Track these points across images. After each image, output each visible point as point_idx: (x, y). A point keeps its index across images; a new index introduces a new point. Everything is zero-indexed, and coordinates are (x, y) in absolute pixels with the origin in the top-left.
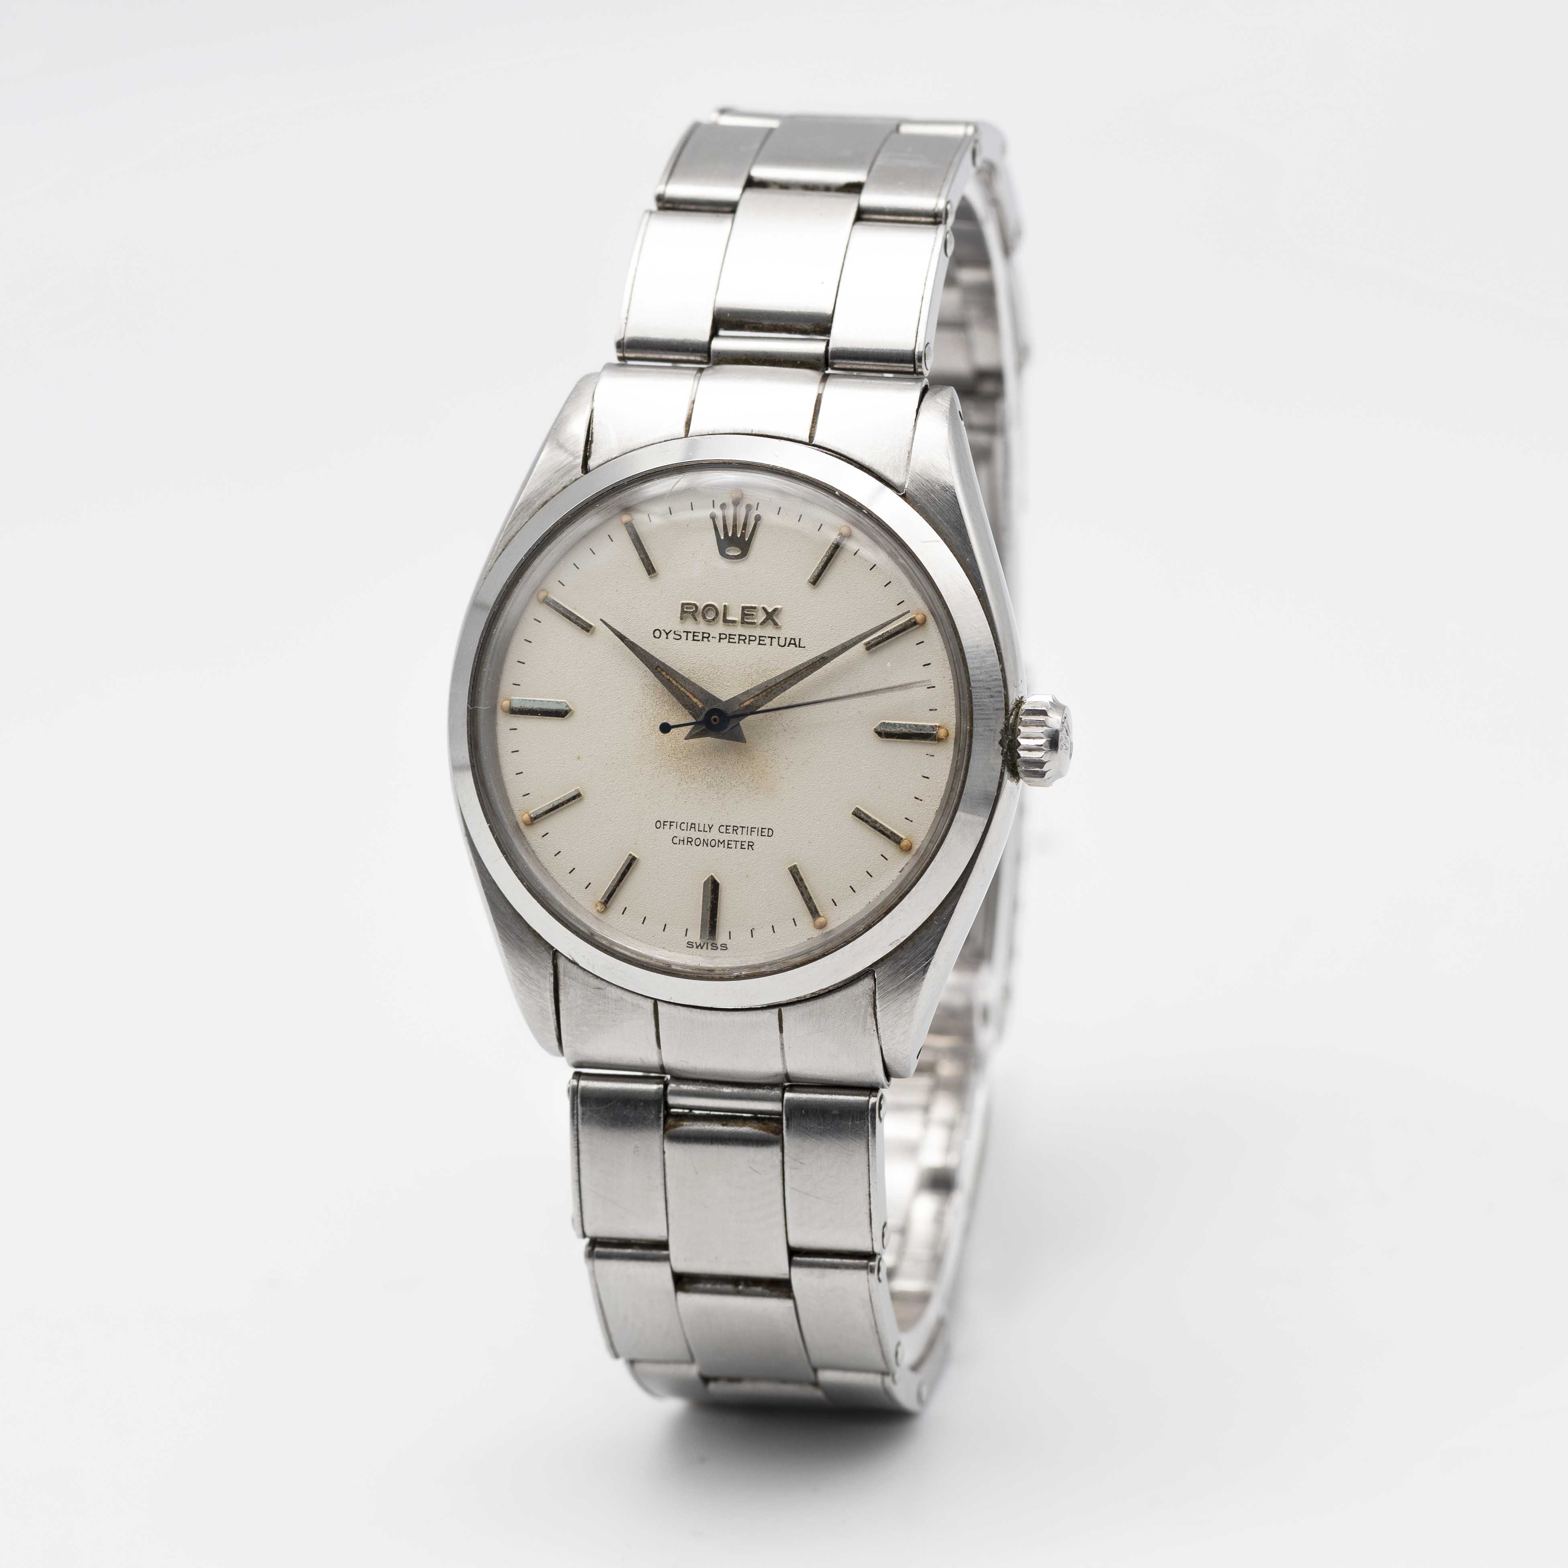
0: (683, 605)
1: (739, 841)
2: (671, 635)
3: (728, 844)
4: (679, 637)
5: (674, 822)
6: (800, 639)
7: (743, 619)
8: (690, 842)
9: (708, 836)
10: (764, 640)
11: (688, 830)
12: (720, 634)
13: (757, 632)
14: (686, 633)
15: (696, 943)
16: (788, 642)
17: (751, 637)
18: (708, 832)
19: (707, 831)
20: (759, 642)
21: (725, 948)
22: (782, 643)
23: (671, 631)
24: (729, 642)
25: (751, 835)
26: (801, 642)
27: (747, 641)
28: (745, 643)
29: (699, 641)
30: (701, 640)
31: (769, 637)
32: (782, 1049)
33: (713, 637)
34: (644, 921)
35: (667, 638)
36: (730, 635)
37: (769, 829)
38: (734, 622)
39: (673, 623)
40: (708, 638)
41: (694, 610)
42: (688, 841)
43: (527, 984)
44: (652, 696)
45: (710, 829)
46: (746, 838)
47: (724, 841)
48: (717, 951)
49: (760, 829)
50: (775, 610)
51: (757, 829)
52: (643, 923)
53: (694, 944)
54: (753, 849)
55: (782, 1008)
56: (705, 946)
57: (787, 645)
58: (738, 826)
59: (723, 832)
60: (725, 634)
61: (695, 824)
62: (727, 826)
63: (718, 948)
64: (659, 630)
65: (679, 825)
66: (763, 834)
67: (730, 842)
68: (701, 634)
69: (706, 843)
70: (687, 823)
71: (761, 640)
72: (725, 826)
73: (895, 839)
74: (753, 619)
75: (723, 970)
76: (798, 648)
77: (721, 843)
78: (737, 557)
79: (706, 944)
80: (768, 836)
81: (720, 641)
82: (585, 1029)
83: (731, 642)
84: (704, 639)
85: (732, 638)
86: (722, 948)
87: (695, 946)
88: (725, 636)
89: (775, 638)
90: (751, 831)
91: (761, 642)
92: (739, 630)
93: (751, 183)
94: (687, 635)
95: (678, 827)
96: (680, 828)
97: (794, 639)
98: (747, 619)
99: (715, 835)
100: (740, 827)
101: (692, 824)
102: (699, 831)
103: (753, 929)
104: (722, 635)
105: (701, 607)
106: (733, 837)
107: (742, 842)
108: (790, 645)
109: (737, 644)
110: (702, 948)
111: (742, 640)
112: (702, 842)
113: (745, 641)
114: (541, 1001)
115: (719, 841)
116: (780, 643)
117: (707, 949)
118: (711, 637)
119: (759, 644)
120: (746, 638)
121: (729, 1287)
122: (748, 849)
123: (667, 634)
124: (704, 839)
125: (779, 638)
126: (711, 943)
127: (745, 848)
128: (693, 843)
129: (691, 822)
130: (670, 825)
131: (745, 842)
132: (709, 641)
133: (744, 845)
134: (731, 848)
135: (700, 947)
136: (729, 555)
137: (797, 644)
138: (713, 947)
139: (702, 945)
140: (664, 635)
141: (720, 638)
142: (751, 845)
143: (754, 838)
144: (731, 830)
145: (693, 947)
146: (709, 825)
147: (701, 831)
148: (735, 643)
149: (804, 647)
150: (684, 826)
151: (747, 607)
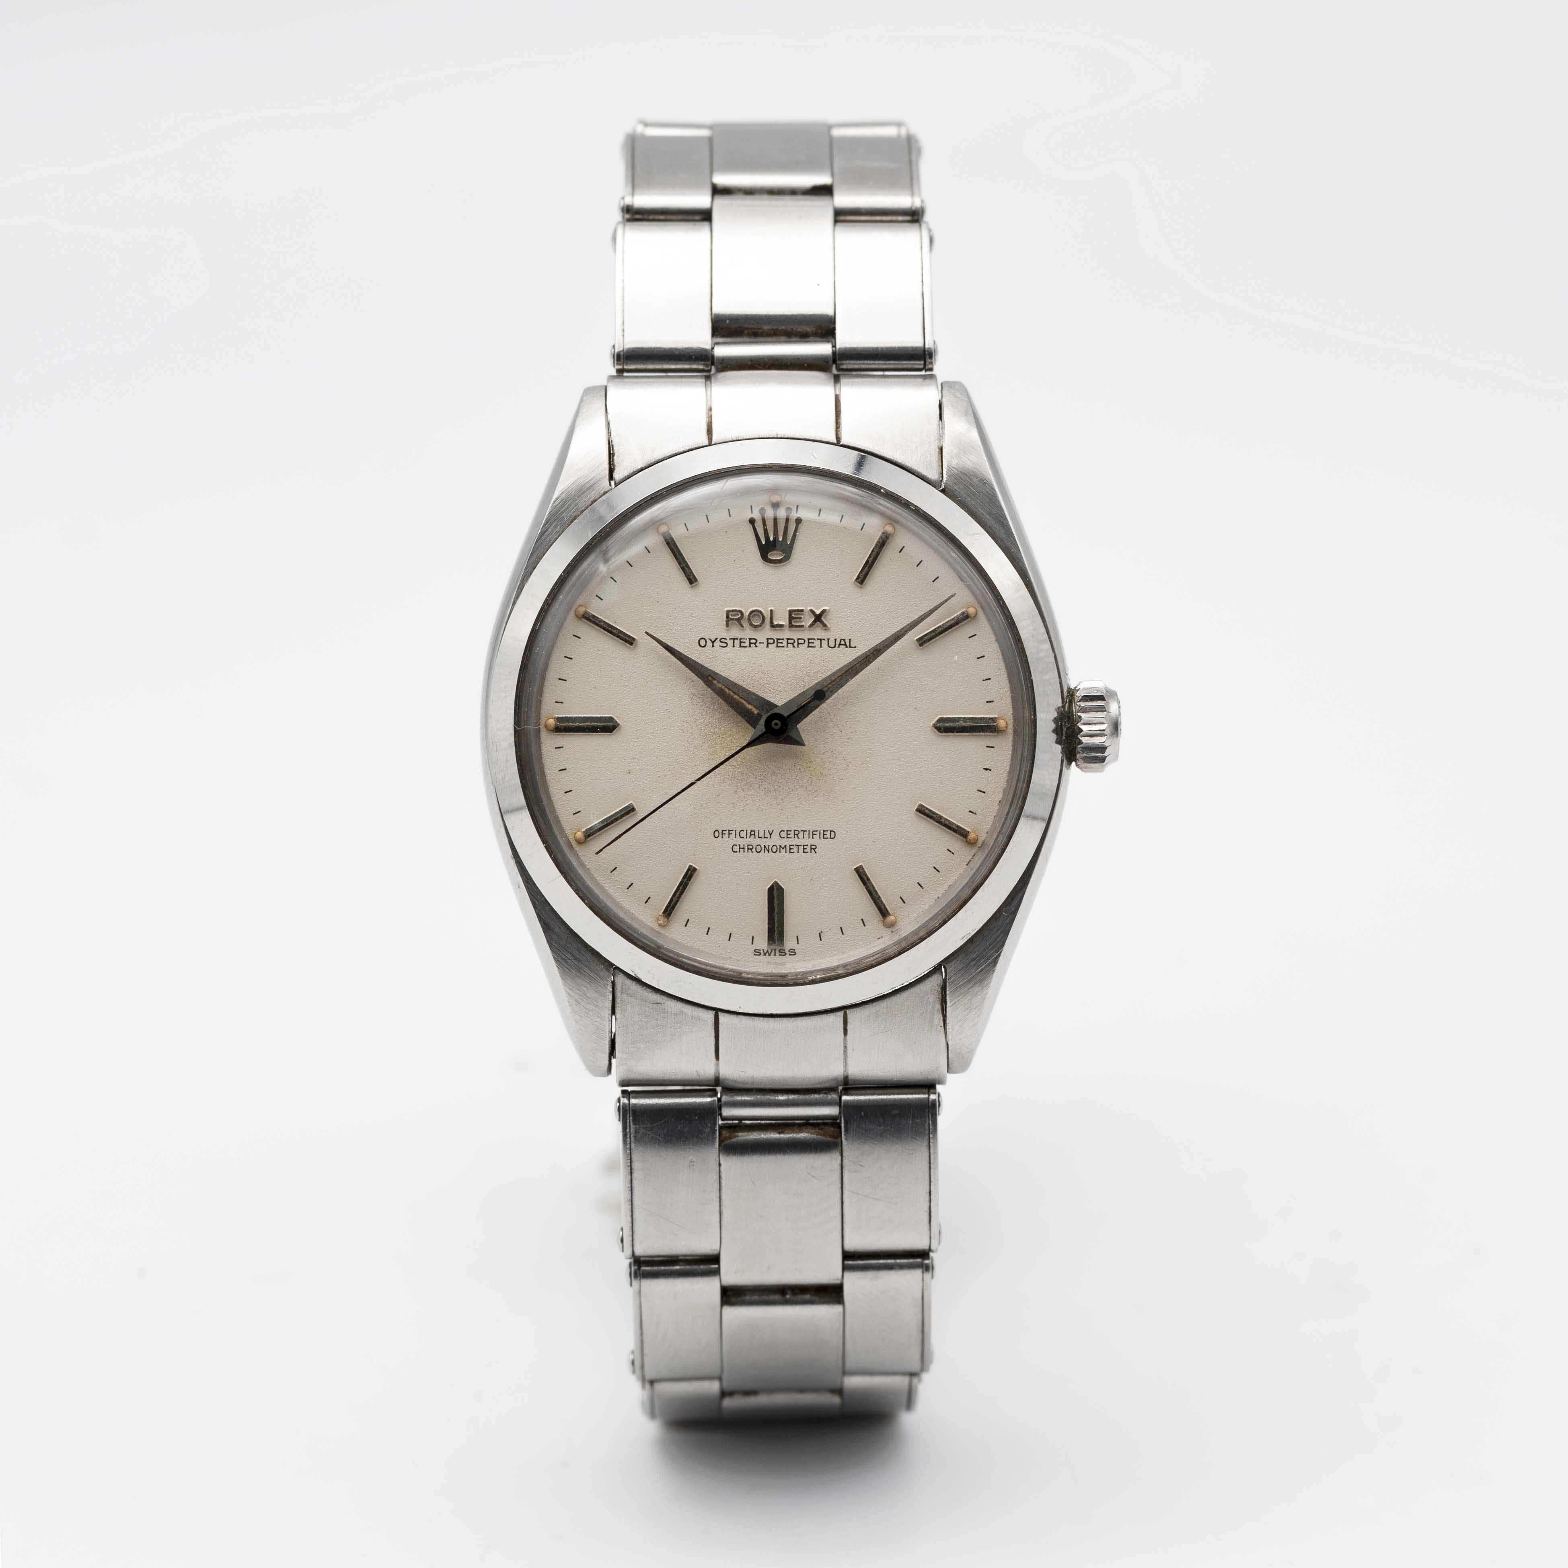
0: (728, 612)
1: (801, 845)
2: (717, 643)
3: (790, 849)
4: (725, 645)
5: (732, 830)
6: (850, 640)
7: (790, 622)
8: (751, 849)
9: (769, 842)
10: (813, 643)
11: (748, 837)
12: (768, 639)
13: (806, 635)
14: (732, 640)
15: (763, 950)
16: (838, 643)
17: (799, 640)
18: (769, 838)
19: (767, 838)
20: (808, 645)
21: (793, 954)
22: (832, 644)
23: (716, 639)
24: (777, 646)
25: (813, 838)
26: (851, 642)
27: (796, 644)
28: (794, 647)
29: (746, 647)
30: (748, 646)
31: (818, 639)
32: (845, 1051)
33: (760, 643)
34: (708, 932)
35: (713, 646)
36: (778, 639)
37: (831, 831)
38: (781, 626)
39: (719, 630)
40: (755, 644)
41: (740, 616)
42: (748, 849)
43: (583, 1004)
44: (701, 706)
45: (771, 834)
46: (808, 841)
47: (786, 846)
48: (785, 956)
49: (822, 832)
50: (824, 611)
51: (818, 832)
52: (707, 934)
53: (762, 952)
54: (816, 853)
55: (847, 1010)
56: (773, 952)
57: (837, 646)
58: (800, 830)
59: (784, 838)
60: (773, 639)
61: (754, 831)
62: (787, 831)
63: (786, 954)
64: (704, 639)
65: (738, 833)
66: (825, 836)
67: (791, 847)
68: (748, 640)
69: (767, 849)
70: (747, 831)
71: (810, 643)
72: (786, 831)
73: (962, 833)
74: (801, 622)
75: (796, 975)
76: (848, 649)
77: (783, 848)
78: (780, 561)
79: (773, 951)
80: (830, 838)
81: (768, 647)
82: (642, 1046)
83: (780, 647)
84: (751, 645)
85: (780, 643)
86: (791, 953)
87: (762, 954)
88: (773, 640)
89: (824, 639)
90: (813, 834)
91: (810, 645)
92: (786, 634)
93: (718, 191)
94: (734, 642)
95: (738, 835)
96: (740, 836)
97: (844, 640)
98: (795, 622)
99: (775, 840)
100: (801, 831)
101: (751, 831)
102: (759, 837)
103: (821, 932)
104: (769, 640)
105: (746, 614)
106: (795, 841)
107: (804, 846)
108: (840, 646)
109: (786, 648)
110: (769, 955)
111: (790, 643)
112: (763, 848)
113: (794, 644)
114: (599, 1020)
115: (780, 846)
116: (830, 645)
117: (775, 955)
118: (758, 642)
119: (809, 646)
120: (794, 642)
121: (777, 1297)
122: (811, 852)
123: (713, 642)
124: (765, 846)
125: (828, 640)
126: (778, 950)
127: (808, 852)
128: (754, 850)
129: (750, 829)
130: (729, 834)
131: (807, 845)
132: (756, 646)
133: (806, 849)
134: (794, 853)
135: (767, 954)
136: (772, 560)
137: (848, 644)
138: (781, 952)
139: (769, 952)
140: (709, 643)
141: (768, 643)
142: (813, 848)
143: (816, 841)
144: (792, 835)
145: (760, 954)
146: (769, 831)
147: (761, 838)
148: (784, 647)
149: (855, 647)
150: (743, 834)
151: (794, 611)
